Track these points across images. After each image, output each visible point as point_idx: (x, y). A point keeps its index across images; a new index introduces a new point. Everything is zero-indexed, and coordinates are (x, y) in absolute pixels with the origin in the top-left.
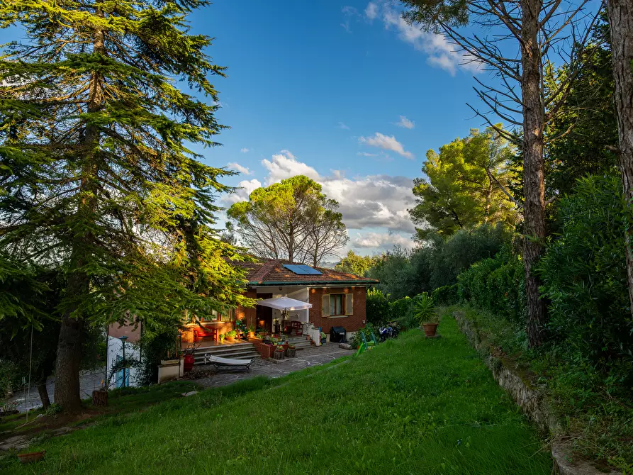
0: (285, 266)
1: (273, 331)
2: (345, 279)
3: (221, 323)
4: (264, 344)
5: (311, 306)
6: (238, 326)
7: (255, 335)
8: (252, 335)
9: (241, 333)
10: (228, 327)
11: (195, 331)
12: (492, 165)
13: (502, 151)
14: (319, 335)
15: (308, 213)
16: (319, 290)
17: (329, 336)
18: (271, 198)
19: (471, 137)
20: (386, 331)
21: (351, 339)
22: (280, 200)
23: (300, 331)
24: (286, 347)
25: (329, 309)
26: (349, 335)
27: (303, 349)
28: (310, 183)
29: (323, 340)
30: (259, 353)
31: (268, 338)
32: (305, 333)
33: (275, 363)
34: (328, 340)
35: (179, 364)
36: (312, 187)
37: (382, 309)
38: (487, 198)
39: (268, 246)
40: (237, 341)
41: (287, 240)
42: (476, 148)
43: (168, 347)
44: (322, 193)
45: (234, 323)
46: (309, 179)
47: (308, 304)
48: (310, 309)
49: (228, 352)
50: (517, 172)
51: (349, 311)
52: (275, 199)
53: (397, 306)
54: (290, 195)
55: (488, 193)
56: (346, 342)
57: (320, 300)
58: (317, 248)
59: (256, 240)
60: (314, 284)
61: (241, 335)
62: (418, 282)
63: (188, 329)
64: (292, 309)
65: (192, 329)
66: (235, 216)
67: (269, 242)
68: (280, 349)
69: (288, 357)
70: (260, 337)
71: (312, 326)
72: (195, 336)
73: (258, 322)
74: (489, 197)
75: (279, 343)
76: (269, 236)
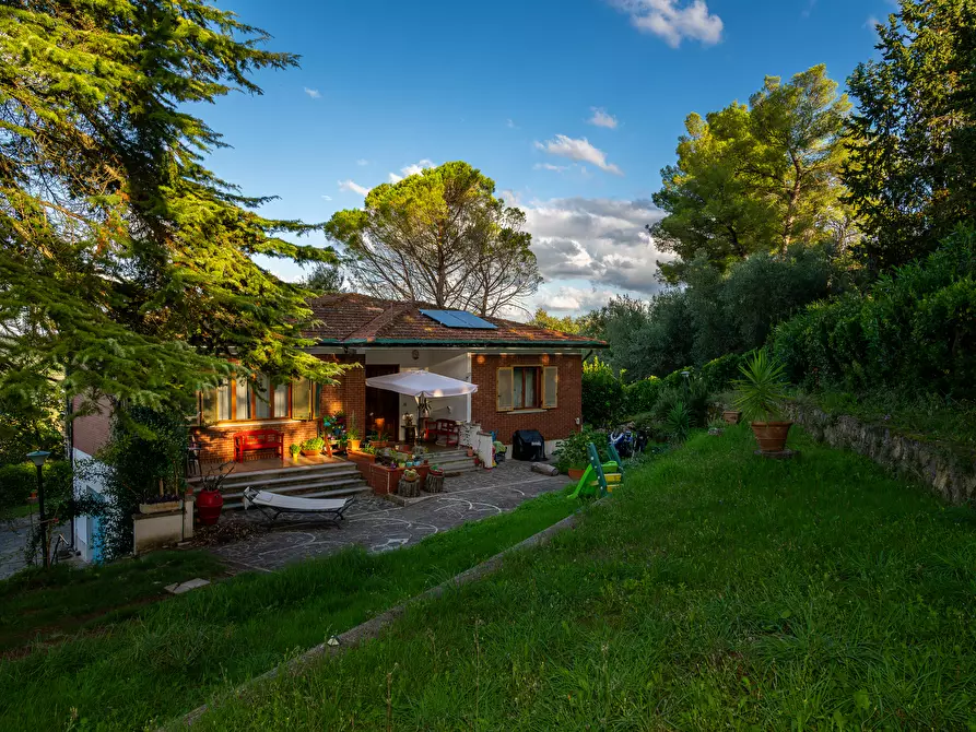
0: (423, 312)
1: (402, 437)
2: (541, 339)
3: (292, 422)
4: (379, 465)
5: (475, 388)
6: (327, 428)
7: (362, 446)
8: (355, 447)
9: (334, 442)
10: (309, 432)
11: (236, 439)
12: (804, 144)
13: (822, 117)
14: (491, 446)
15: (470, 233)
16: (493, 359)
17: (510, 448)
18: (403, 200)
19: (766, 94)
20: (623, 438)
21: (554, 454)
22: (420, 202)
23: (455, 439)
24: (424, 471)
25: (511, 394)
26: (551, 447)
27: (458, 474)
28: (474, 175)
29: (499, 457)
30: (367, 484)
31: (387, 452)
32: (464, 443)
33: (401, 504)
34: (508, 456)
35: (183, 511)
36: (477, 185)
37: (610, 397)
38: (789, 204)
39: (400, 290)
40: (325, 458)
41: (434, 278)
42: (777, 111)
43: (161, 472)
44: (495, 197)
45: (320, 422)
46: (473, 169)
47: (469, 384)
48: (473, 395)
49: (303, 482)
50: (858, 149)
51: (550, 400)
52: (409, 201)
53: (633, 393)
54: (437, 194)
55: (792, 196)
56: (545, 459)
57: (494, 378)
58: (487, 294)
59: (379, 279)
60: (482, 345)
61: (334, 447)
62: (669, 352)
63: (222, 435)
64: (438, 394)
65: (231, 435)
66: (339, 236)
67: (401, 283)
68: (412, 475)
69: (428, 491)
70: (371, 449)
71: (478, 429)
72: (237, 450)
73: (369, 422)
74: (794, 202)
75: (408, 463)
76: (401, 272)
